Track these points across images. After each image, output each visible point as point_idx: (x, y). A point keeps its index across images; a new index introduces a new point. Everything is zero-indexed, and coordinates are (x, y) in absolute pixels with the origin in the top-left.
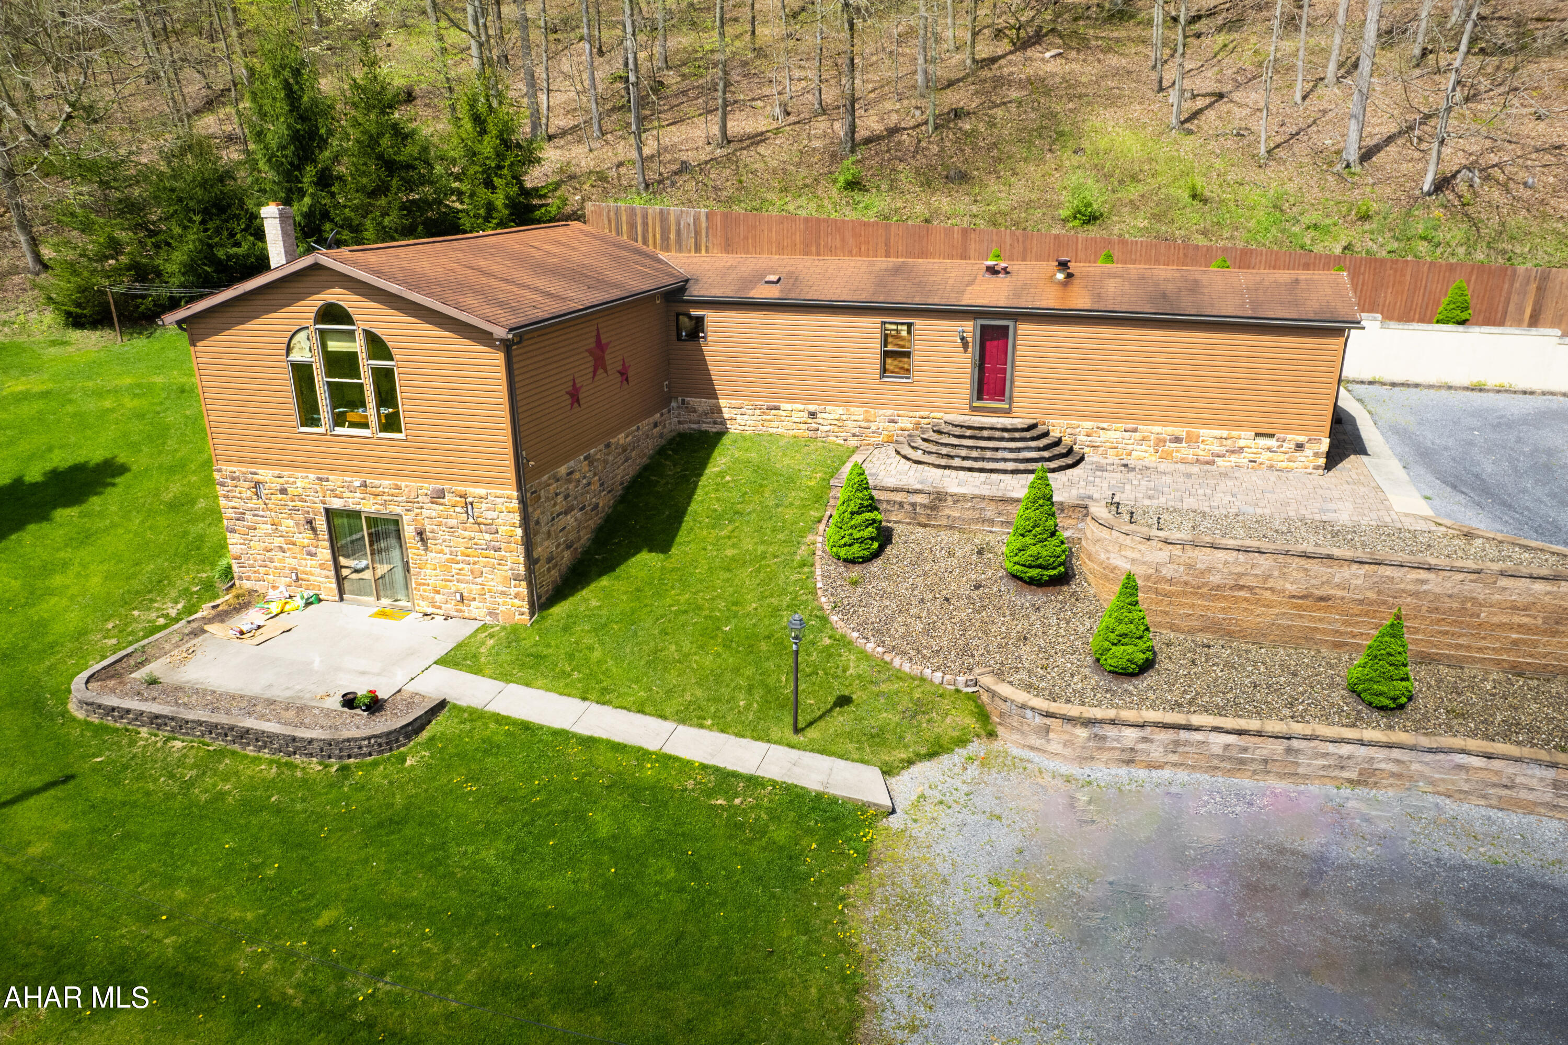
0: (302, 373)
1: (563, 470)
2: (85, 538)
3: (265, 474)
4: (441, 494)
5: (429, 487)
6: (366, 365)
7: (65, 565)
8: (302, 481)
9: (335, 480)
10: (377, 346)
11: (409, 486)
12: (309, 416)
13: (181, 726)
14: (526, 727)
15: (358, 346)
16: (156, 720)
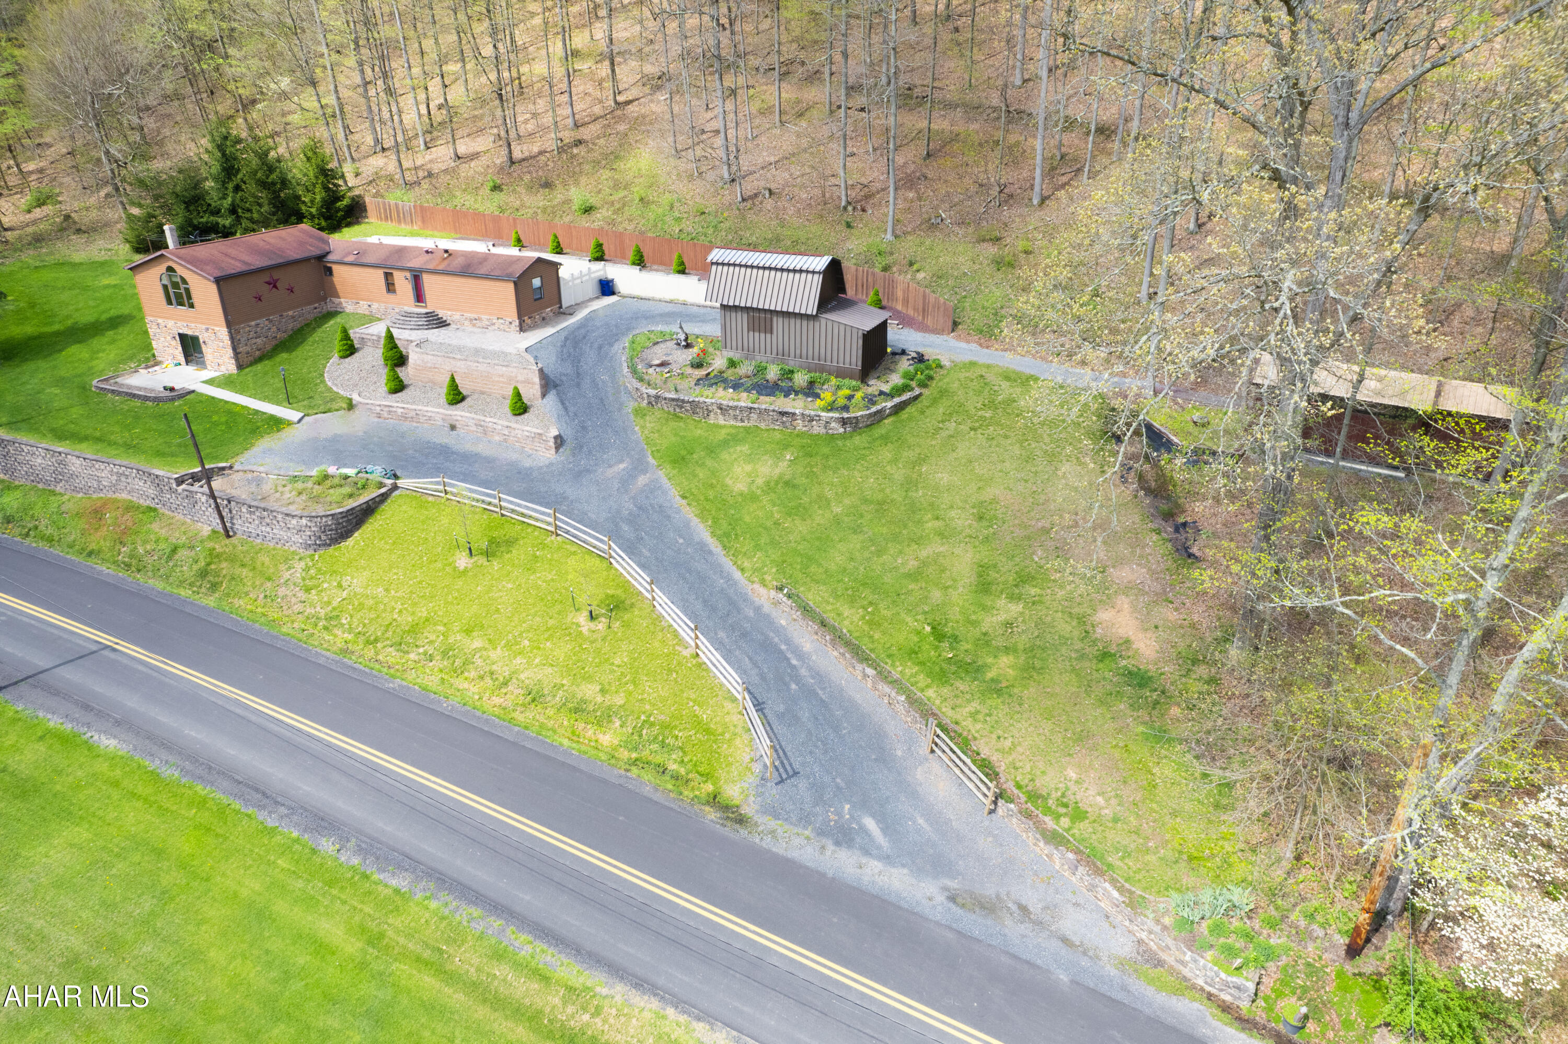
0: (165, 287)
1: (253, 323)
2: (113, 342)
3: (160, 321)
4: (207, 329)
5: (204, 327)
6: (182, 286)
7: (104, 350)
8: (170, 323)
9: (179, 324)
10: (184, 281)
11: (199, 326)
12: (169, 302)
13: (119, 393)
14: (213, 398)
15: (179, 280)
16: (113, 392)
